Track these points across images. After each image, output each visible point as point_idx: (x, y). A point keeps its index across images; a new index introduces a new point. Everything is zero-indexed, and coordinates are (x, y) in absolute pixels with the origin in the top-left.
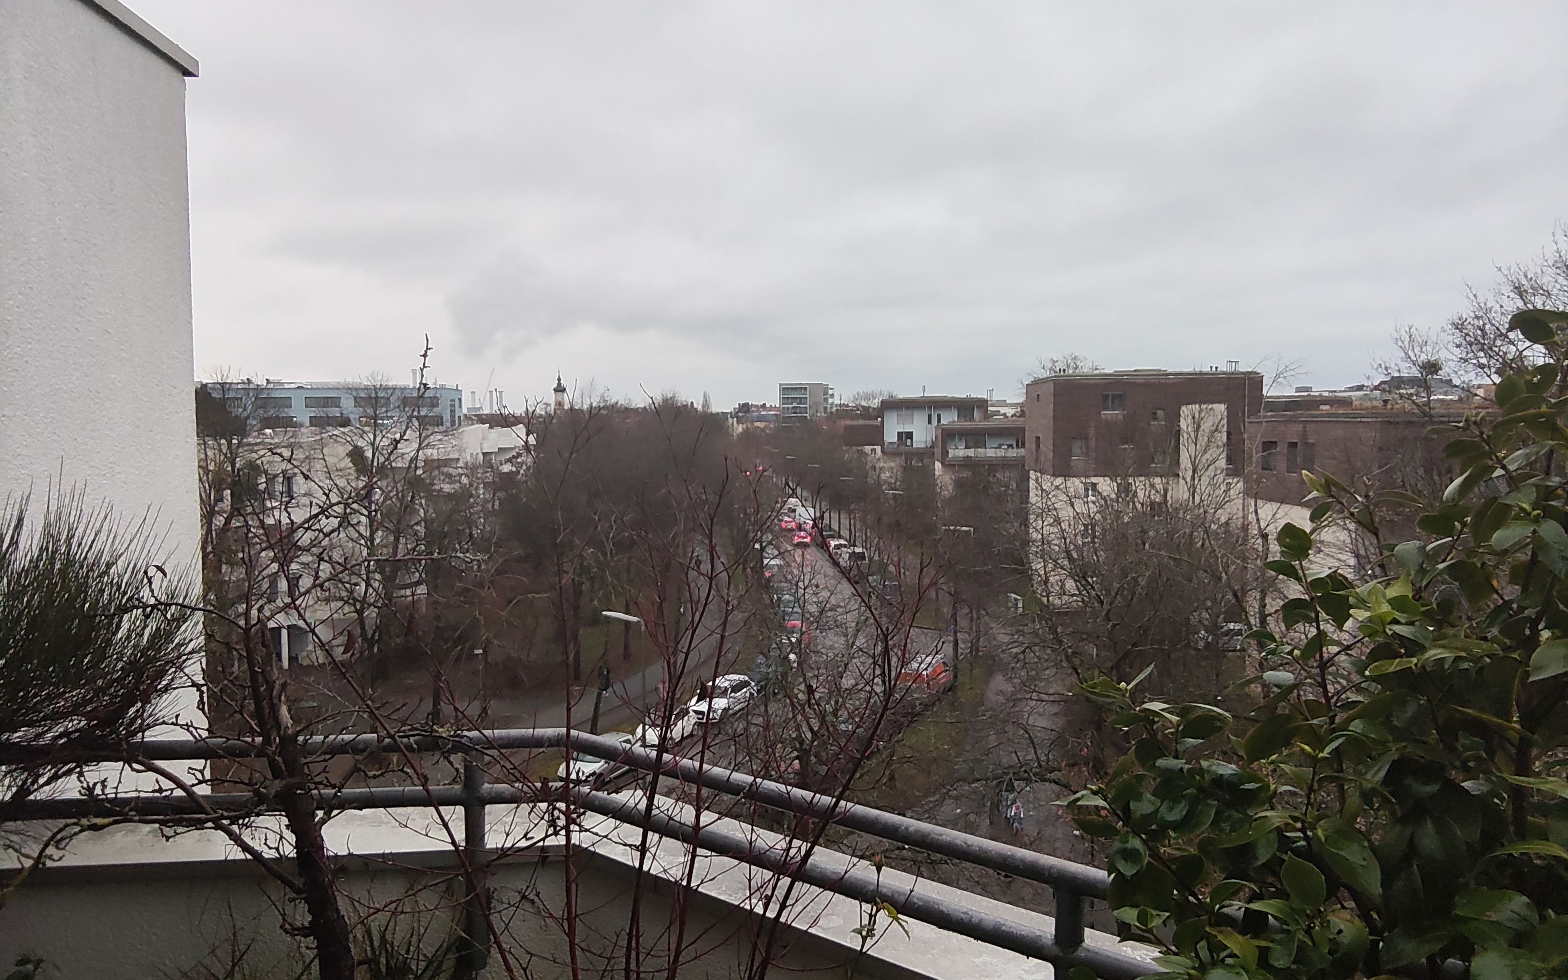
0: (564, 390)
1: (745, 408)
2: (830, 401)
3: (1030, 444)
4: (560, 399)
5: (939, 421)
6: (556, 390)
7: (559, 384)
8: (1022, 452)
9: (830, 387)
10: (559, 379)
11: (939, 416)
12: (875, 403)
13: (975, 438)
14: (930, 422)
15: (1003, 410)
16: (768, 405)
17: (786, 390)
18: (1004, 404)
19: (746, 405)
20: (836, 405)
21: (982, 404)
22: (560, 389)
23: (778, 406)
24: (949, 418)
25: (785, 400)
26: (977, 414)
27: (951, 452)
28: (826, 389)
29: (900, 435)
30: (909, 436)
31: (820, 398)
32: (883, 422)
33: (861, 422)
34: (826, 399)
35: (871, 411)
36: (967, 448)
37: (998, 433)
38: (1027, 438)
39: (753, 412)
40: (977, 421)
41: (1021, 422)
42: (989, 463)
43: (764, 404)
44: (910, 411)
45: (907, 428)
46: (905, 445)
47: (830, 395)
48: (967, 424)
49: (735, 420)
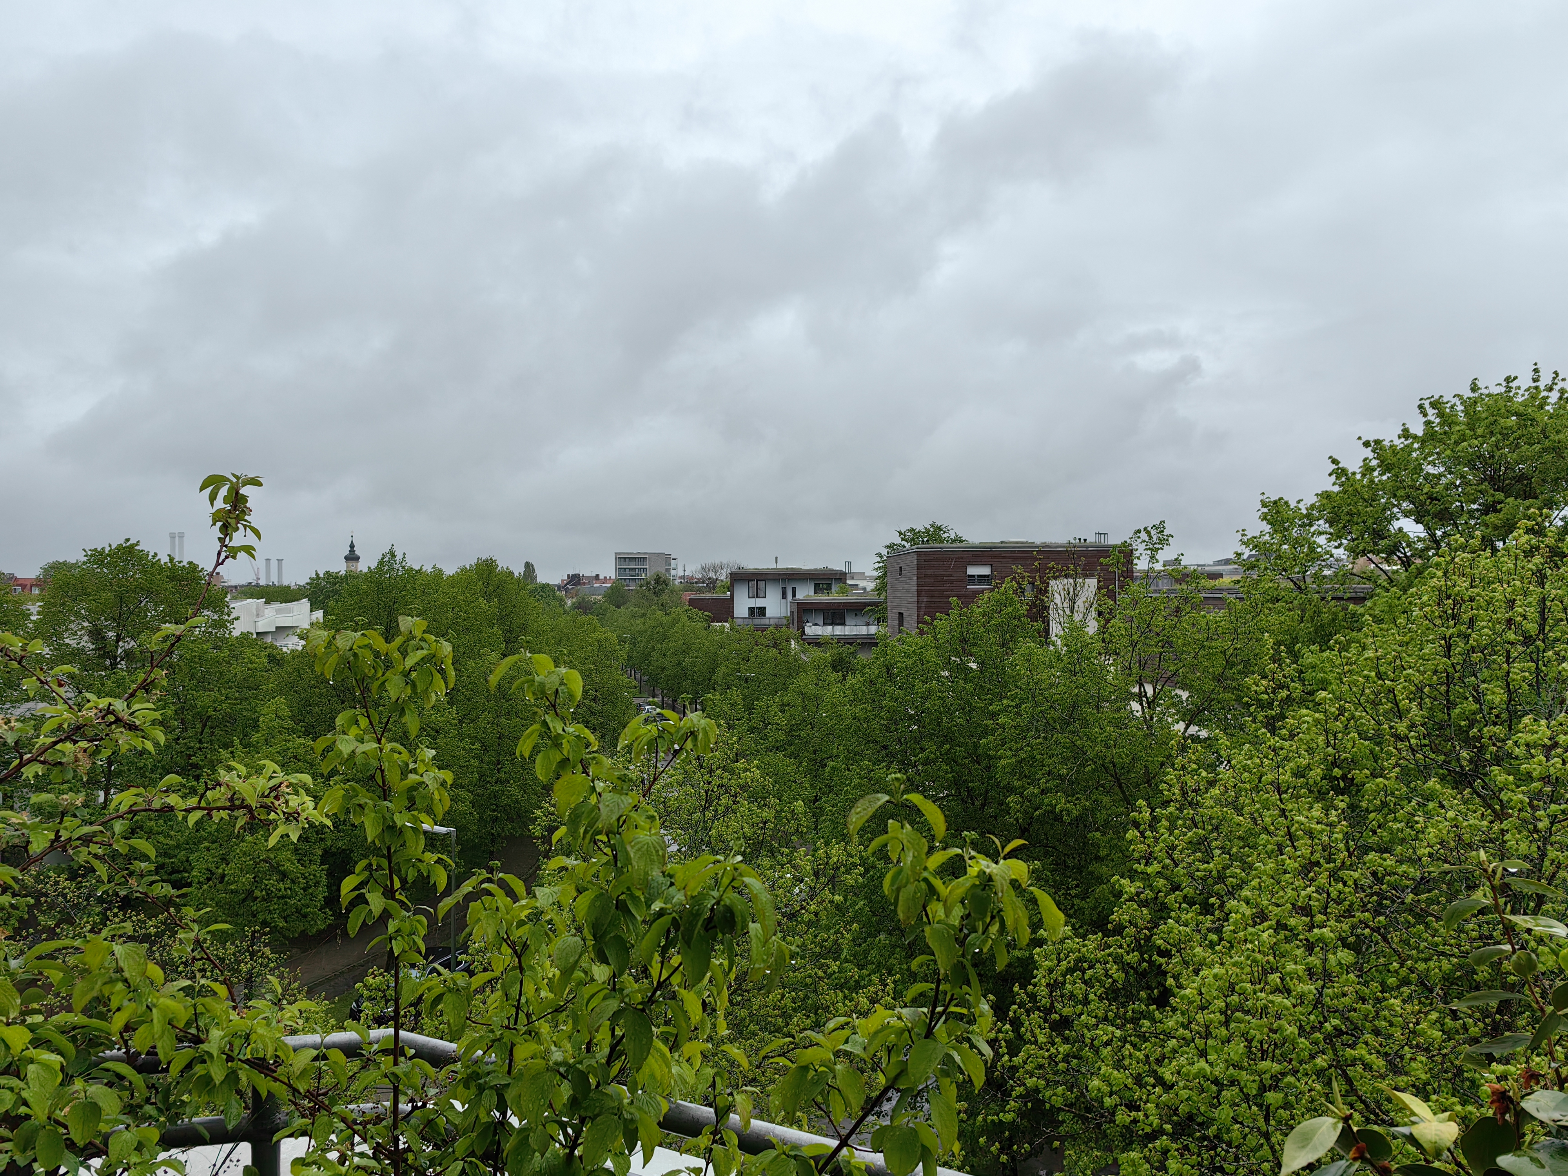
0: (357, 559)
1: (575, 579)
2: (673, 572)
3: (892, 620)
4: (353, 568)
5: (794, 595)
6: (348, 558)
7: (352, 551)
8: (882, 629)
9: (673, 556)
10: (352, 546)
11: (794, 590)
12: (723, 576)
13: (836, 614)
14: (784, 596)
15: (862, 584)
16: (601, 577)
17: (621, 559)
18: (862, 575)
19: (576, 576)
20: (680, 578)
21: (840, 577)
22: (352, 557)
23: (613, 577)
24: (805, 593)
25: (620, 571)
26: (835, 588)
27: (808, 630)
28: (667, 559)
29: (752, 610)
30: (762, 611)
31: (662, 570)
32: (732, 595)
33: (708, 596)
34: (668, 570)
35: (719, 584)
36: (825, 624)
37: (858, 609)
38: (889, 614)
39: (584, 583)
40: (834, 596)
41: (882, 597)
42: (849, 641)
43: (598, 576)
44: (761, 584)
45: (759, 603)
46: (758, 621)
47: (673, 566)
48: (823, 598)
49: (563, 592)
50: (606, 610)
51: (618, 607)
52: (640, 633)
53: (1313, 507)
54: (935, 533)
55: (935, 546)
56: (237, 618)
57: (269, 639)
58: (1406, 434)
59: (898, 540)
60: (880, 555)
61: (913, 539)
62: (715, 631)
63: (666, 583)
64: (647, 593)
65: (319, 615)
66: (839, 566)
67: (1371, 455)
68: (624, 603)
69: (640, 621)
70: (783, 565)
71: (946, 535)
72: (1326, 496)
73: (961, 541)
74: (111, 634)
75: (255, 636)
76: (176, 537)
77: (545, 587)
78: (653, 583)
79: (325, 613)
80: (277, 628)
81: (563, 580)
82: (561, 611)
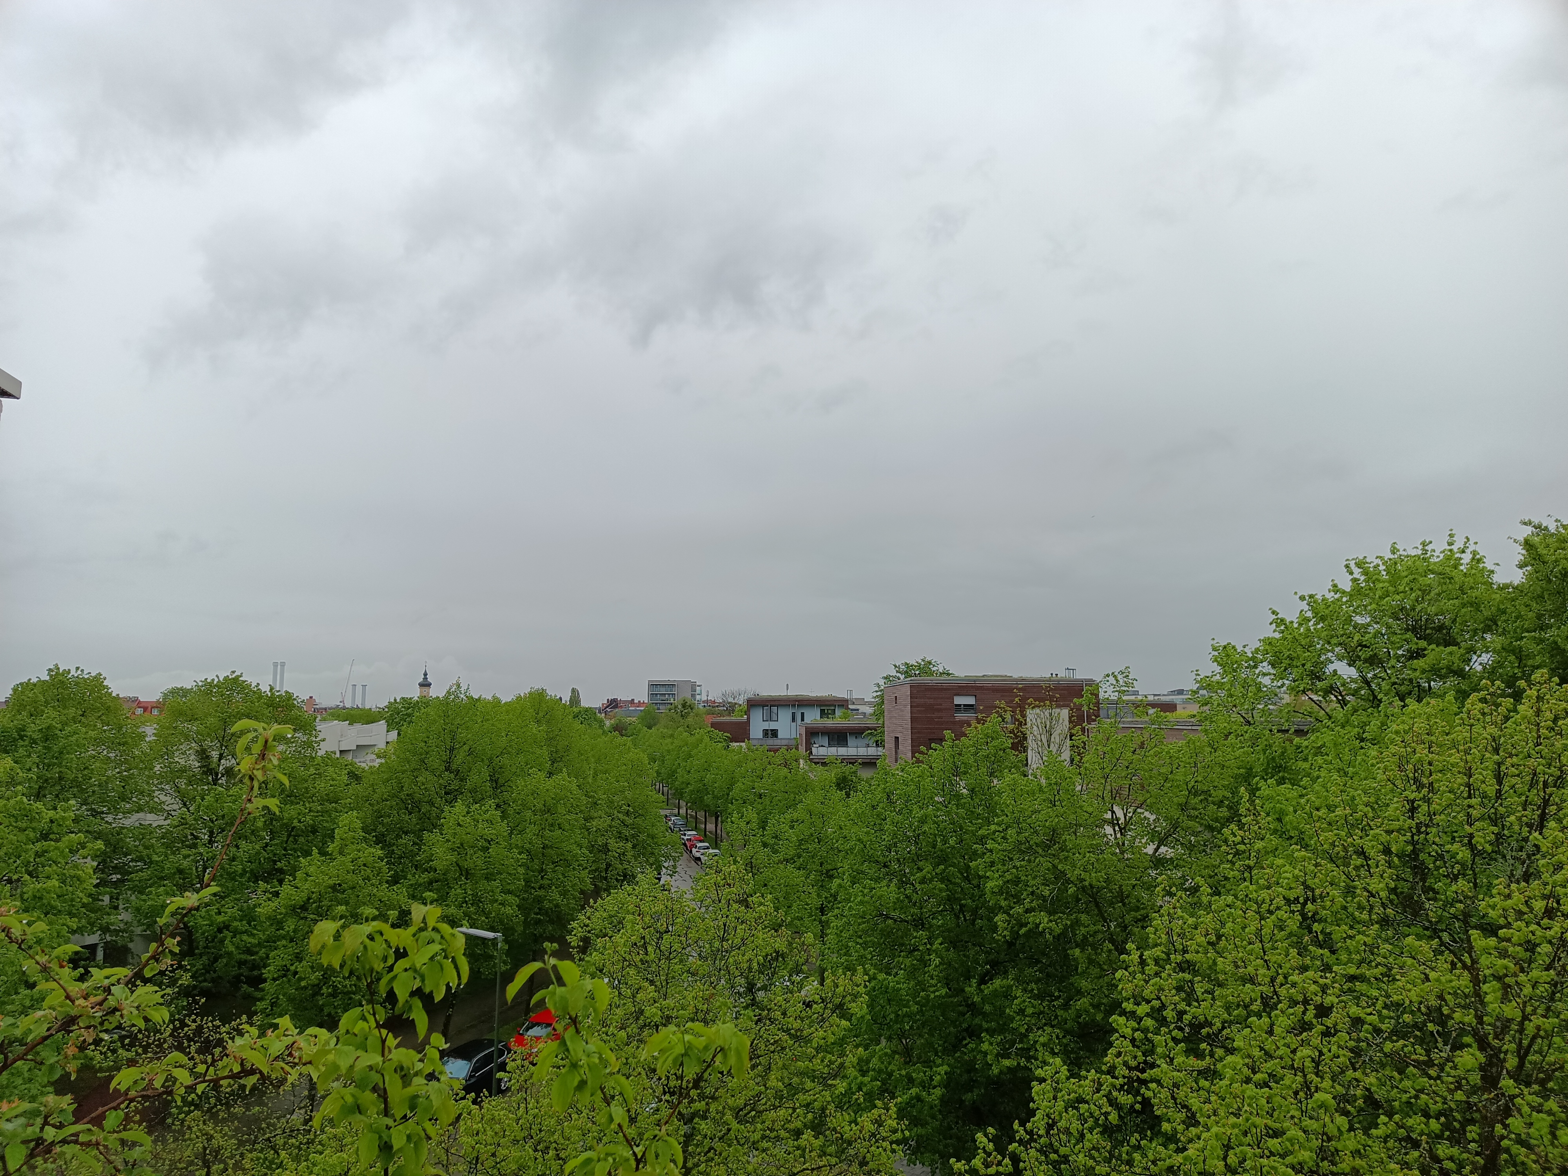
0: (429, 685)
1: (613, 704)
2: (698, 697)
3: (890, 744)
4: (425, 694)
5: (803, 720)
6: (421, 685)
7: (425, 678)
8: (880, 751)
9: (698, 683)
10: (425, 674)
11: (803, 714)
12: (741, 700)
13: (839, 737)
14: (794, 720)
15: (862, 709)
16: (636, 701)
17: (653, 685)
18: (862, 702)
19: (615, 700)
20: (704, 702)
21: (843, 703)
22: (425, 684)
23: (646, 701)
24: (813, 717)
25: (652, 695)
26: (839, 713)
27: (814, 750)
28: (693, 686)
29: (766, 733)
30: (774, 733)
31: (688, 696)
32: (748, 718)
33: (726, 719)
34: (693, 696)
35: (737, 708)
36: (830, 745)
37: (858, 732)
38: (886, 738)
39: (621, 707)
40: (837, 720)
41: (880, 722)
42: (851, 761)
43: (633, 700)
44: (774, 709)
45: (773, 726)
46: (771, 741)
47: (698, 692)
48: (829, 722)
49: (603, 715)
50: (639, 731)
51: (650, 728)
52: (668, 751)
53: (1257, 650)
54: (926, 667)
55: (926, 679)
56: (324, 740)
57: (349, 757)
58: (1335, 588)
59: (894, 673)
60: (879, 686)
61: (906, 672)
62: (734, 750)
63: (691, 707)
64: (675, 716)
65: (394, 735)
66: (842, 694)
67: (1306, 608)
68: (655, 725)
69: (669, 740)
70: (793, 692)
71: (935, 669)
72: (1269, 642)
73: (948, 674)
74: (214, 753)
75: (338, 755)
76: (279, 667)
77: (587, 710)
78: (680, 707)
79: (399, 734)
80: (357, 746)
81: (603, 704)
82: (601, 731)
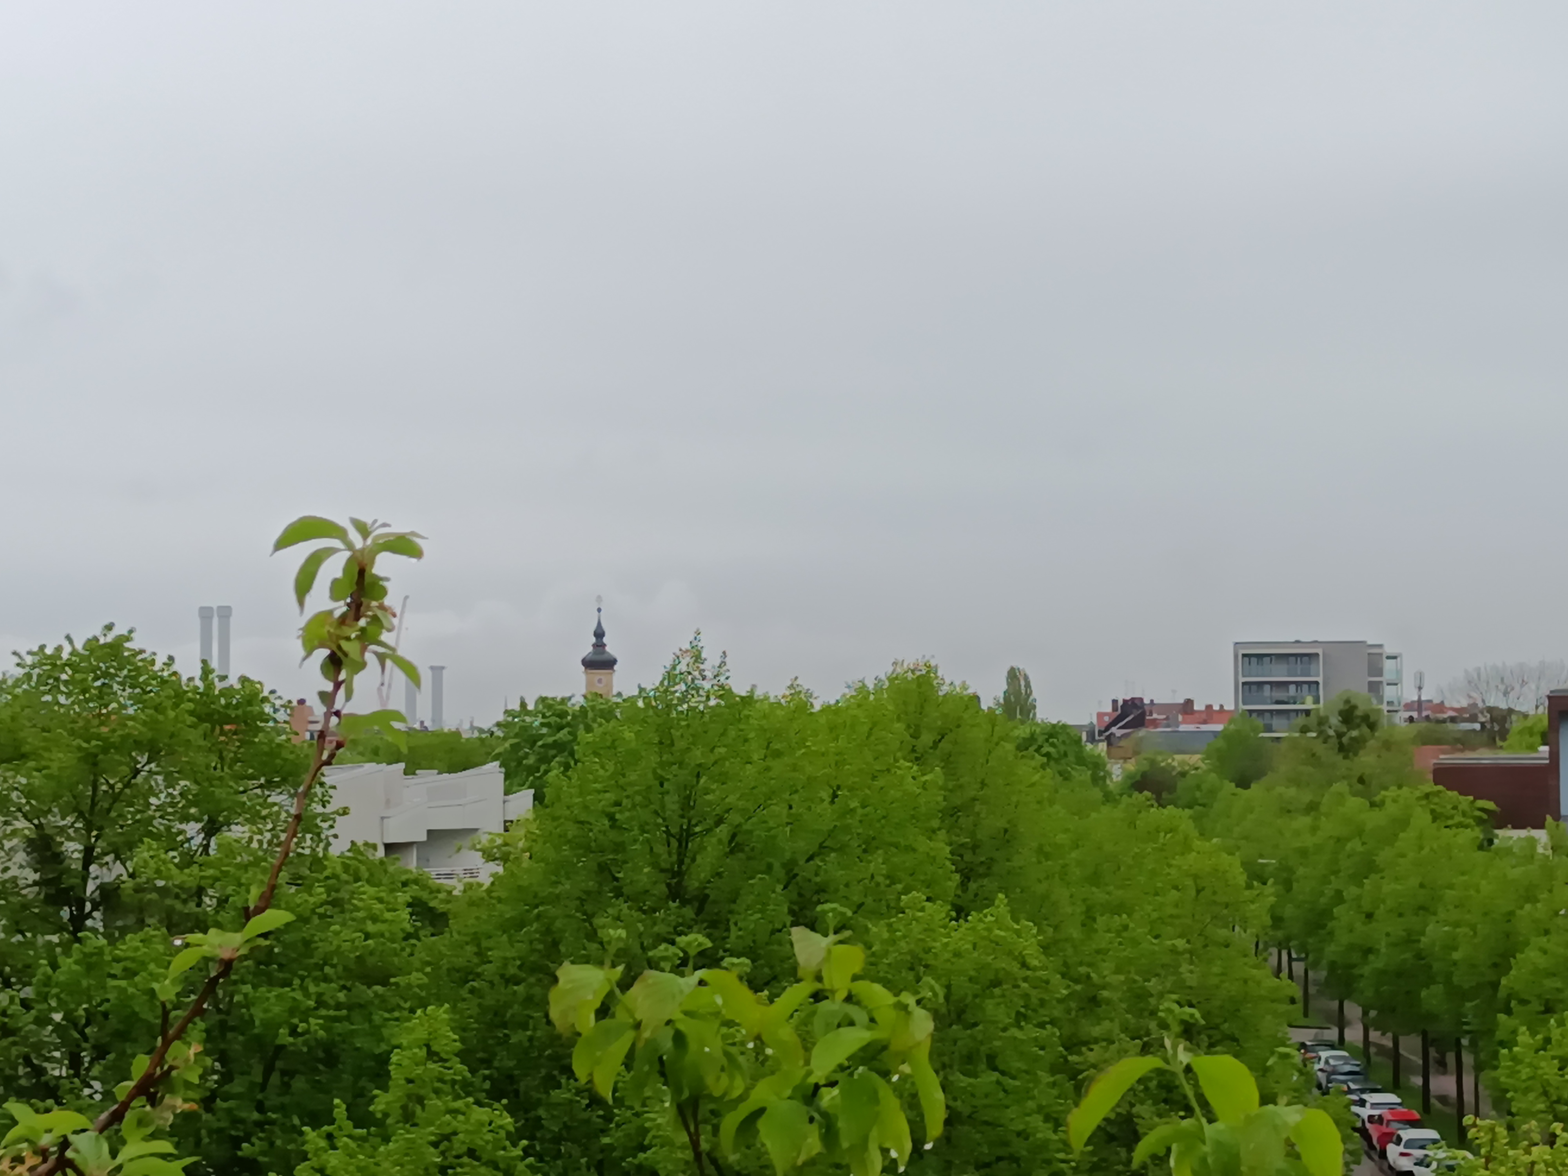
0: (609, 664)
1: (1132, 714)
2: (1389, 693)
4: (599, 689)
6: (589, 663)
7: (599, 645)
9: (1389, 650)
10: (599, 634)
12: (1530, 700)
16: (1199, 706)
17: (1249, 657)
19: (1134, 703)
20: (1408, 707)
22: (599, 661)
23: (1230, 706)
25: (1249, 689)
28: (1376, 659)
31: (1358, 687)
32: (1554, 756)
33: (1484, 756)
34: (1375, 687)
35: (1516, 725)
39: (1155, 723)
43: (1189, 703)
47: (1392, 676)
49: (1103, 746)
50: (1213, 793)
51: (1244, 783)
52: (1303, 853)
56: (345, 812)
57: (411, 862)
62: (1508, 851)
63: (1370, 722)
64: (1320, 749)
65: (524, 799)
68: (1259, 774)
69: (1303, 821)
74: (70, 846)
75: (381, 853)
76: (214, 617)
77: (1055, 732)
78: (1335, 720)
79: (538, 798)
80: (430, 832)
81: (1100, 715)
82: (1097, 794)
